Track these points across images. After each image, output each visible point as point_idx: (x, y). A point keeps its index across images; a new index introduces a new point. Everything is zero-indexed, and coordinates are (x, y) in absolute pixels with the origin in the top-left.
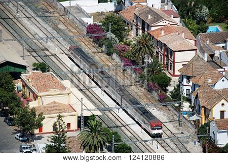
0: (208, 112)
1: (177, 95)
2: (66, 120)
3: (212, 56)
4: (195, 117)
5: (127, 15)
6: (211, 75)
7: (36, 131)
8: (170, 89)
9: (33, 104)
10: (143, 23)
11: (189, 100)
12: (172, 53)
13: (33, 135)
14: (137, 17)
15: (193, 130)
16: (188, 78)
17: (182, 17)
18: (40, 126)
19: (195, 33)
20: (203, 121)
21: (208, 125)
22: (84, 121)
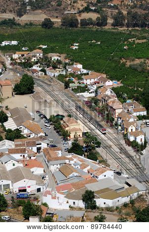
0: (127, 129)
1: (116, 124)
2: (78, 134)
3: (128, 110)
4: (123, 132)
5: (99, 98)
6: (128, 117)
7: (68, 138)
8: (114, 122)
9: (67, 129)
10: (105, 100)
11: (121, 126)
12: (115, 110)
13: (67, 139)
14: (102, 98)
15: (122, 136)
16: (120, 118)
17: (118, 97)
18: (70, 136)
19: (122, 103)
20: (125, 133)
21: (127, 134)
22: (84, 134)
